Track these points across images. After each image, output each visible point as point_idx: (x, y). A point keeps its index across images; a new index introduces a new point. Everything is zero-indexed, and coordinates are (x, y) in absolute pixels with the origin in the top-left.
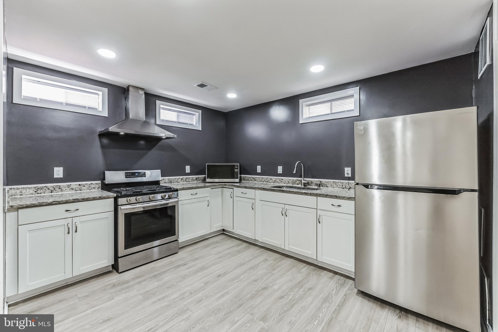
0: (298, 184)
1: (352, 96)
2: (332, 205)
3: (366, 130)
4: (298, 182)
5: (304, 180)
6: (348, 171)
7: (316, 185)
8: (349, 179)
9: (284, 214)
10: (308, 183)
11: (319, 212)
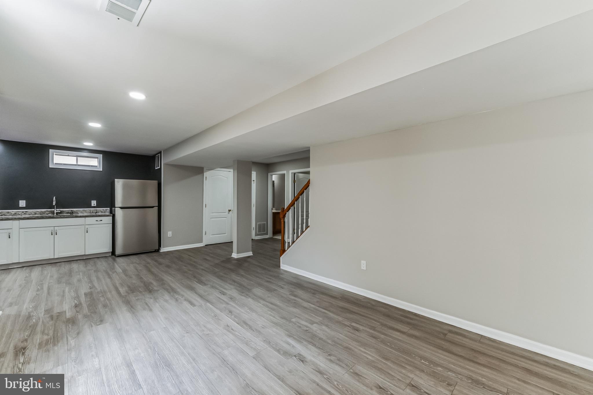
4: (49, 213)
5: (56, 210)
6: (94, 202)
7: (68, 213)
9: (54, 233)
10: (61, 212)
11: (87, 226)
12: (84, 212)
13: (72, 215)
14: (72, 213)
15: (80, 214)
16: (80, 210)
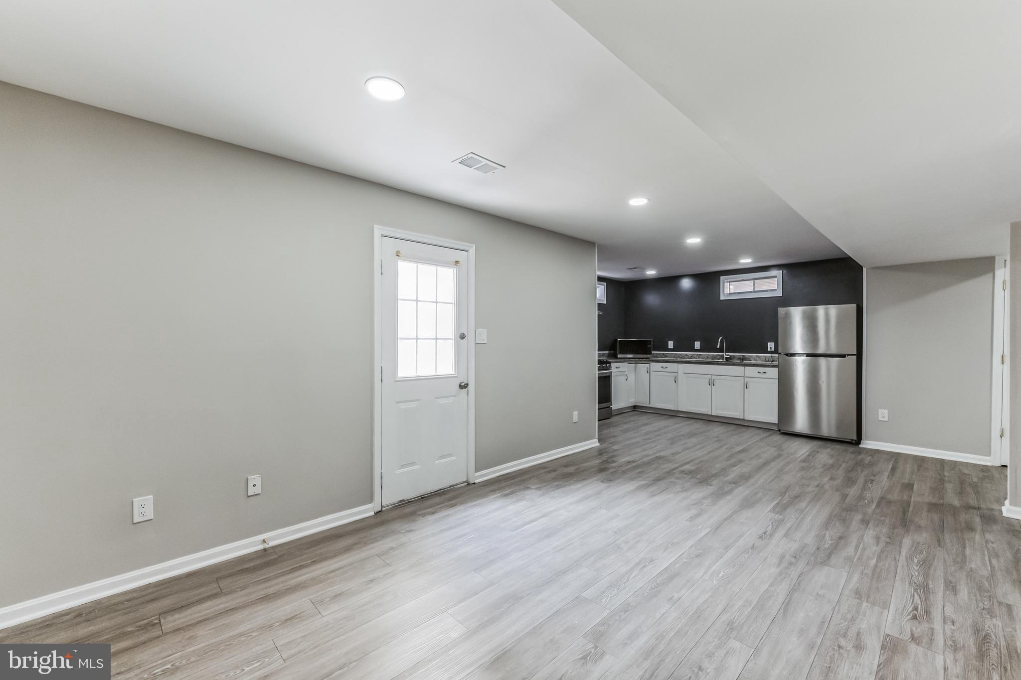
0: (718, 359)
1: (775, 277)
2: (759, 372)
3: (788, 316)
4: (719, 357)
5: (726, 355)
6: (771, 345)
7: (739, 359)
8: (771, 352)
9: (712, 383)
10: (730, 358)
11: (746, 379)
12: (758, 359)
13: (742, 362)
14: (743, 358)
15: (753, 362)
16: (752, 356)
